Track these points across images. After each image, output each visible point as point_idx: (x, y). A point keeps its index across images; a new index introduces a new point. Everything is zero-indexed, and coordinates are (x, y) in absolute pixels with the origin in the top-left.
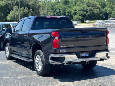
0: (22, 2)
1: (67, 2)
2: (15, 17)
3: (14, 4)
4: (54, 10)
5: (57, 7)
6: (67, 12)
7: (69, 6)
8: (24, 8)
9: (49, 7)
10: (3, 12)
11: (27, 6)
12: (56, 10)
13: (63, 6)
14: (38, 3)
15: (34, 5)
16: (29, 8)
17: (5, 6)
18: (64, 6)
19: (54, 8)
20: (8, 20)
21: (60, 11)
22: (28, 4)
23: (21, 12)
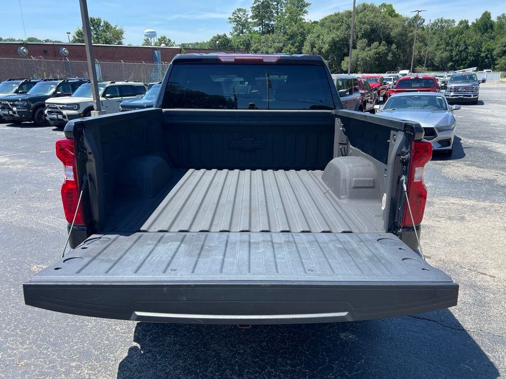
0: (376, 31)
1: (487, 27)
2: (359, 63)
3: (360, 35)
4: (452, 46)
5: (461, 40)
6: (483, 50)
7: (492, 35)
8: (380, 44)
9: (441, 40)
10: (337, 52)
11: (387, 38)
12: (457, 45)
13: (477, 37)
14: (412, 31)
15: (401, 35)
16: (389, 42)
17: (340, 40)
18: (479, 36)
19: (452, 42)
20: (344, 69)
21: (467, 48)
22: (389, 35)
23: (372, 53)
